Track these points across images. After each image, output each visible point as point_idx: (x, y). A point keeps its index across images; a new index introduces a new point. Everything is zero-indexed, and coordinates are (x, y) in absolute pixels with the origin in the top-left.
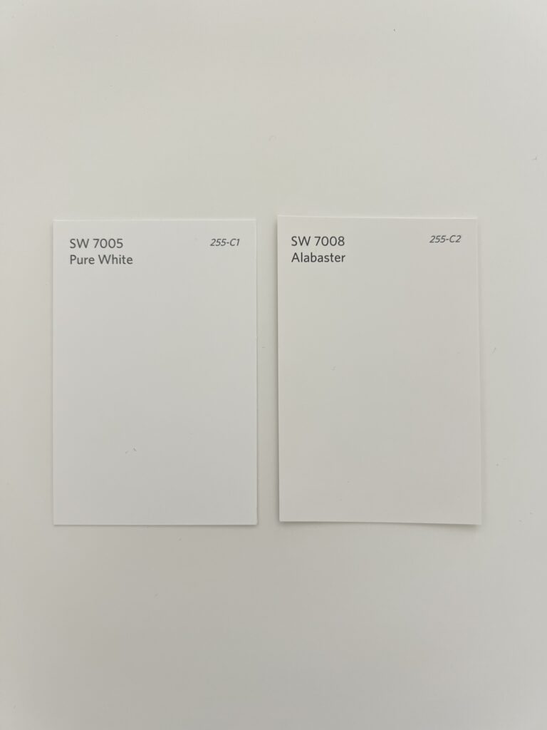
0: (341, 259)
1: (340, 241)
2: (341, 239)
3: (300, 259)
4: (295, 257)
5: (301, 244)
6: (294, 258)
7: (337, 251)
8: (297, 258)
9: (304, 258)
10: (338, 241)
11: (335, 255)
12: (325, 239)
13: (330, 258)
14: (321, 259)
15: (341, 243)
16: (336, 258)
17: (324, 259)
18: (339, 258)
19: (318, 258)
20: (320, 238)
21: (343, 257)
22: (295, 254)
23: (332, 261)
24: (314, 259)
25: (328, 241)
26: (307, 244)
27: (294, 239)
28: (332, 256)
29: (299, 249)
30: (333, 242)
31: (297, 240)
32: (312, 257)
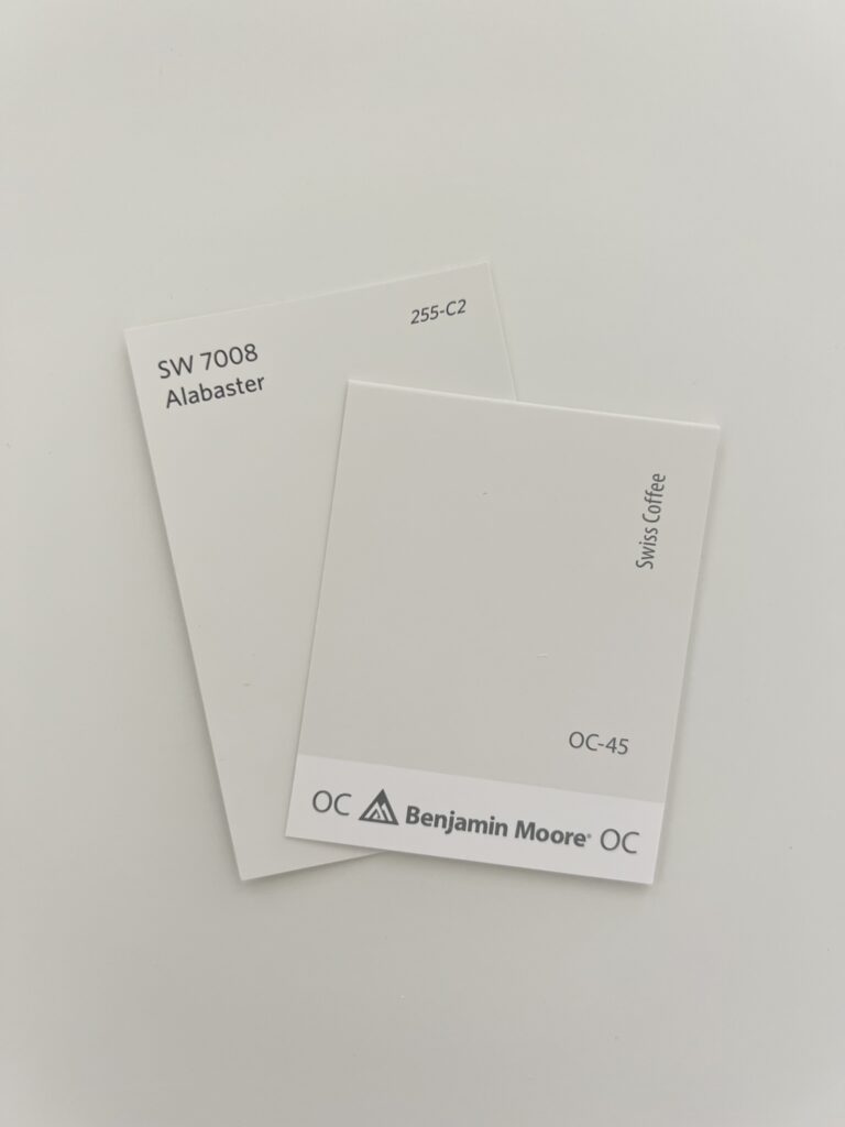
0: (257, 386)
1: (249, 352)
2: (250, 349)
3: (182, 401)
4: (172, 398)
5: (178, 373)
6: (170, 401)
7: (246, 371)
8: (177, 400)
9: (188, 397)
10: (244, 353)
11: (244, 380)
12: (220, 356)
13: (236, 387)
14: (220, 392)
15: (251, 356)
16: (247, 386)
17: (226, 392)
18: (253, 385)
19: (214, 391)
20: (209, 354)
21: (259, 381)
22: (171, 392)
23: (242, 392)
24: (207, 394)
25: (227, 357)
26: (189, 370)
27: (163, 365)
28: (239, 383)
29: (175, 382)
30: (236, 358)
31: (168, 366)
32: (202, 391)
